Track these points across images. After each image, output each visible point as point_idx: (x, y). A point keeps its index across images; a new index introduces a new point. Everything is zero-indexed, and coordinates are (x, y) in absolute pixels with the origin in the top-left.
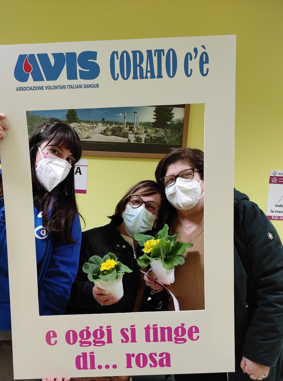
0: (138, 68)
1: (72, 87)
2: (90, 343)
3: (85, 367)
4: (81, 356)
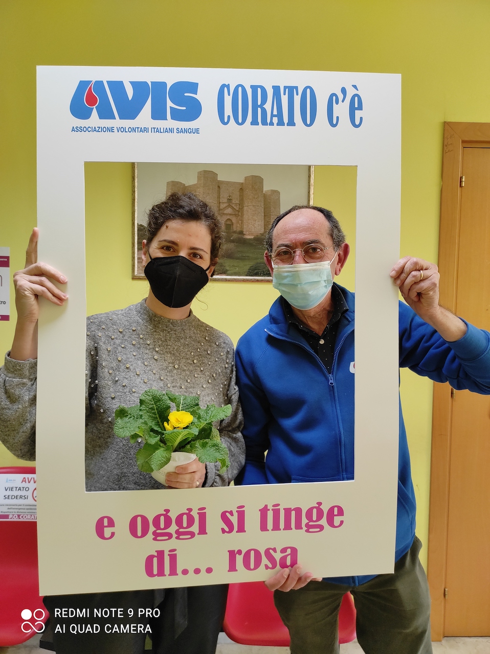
0: (259, 109)
1: (158, 131)
2: (170, 536)
3: (161, 573)
4: (155, 556)
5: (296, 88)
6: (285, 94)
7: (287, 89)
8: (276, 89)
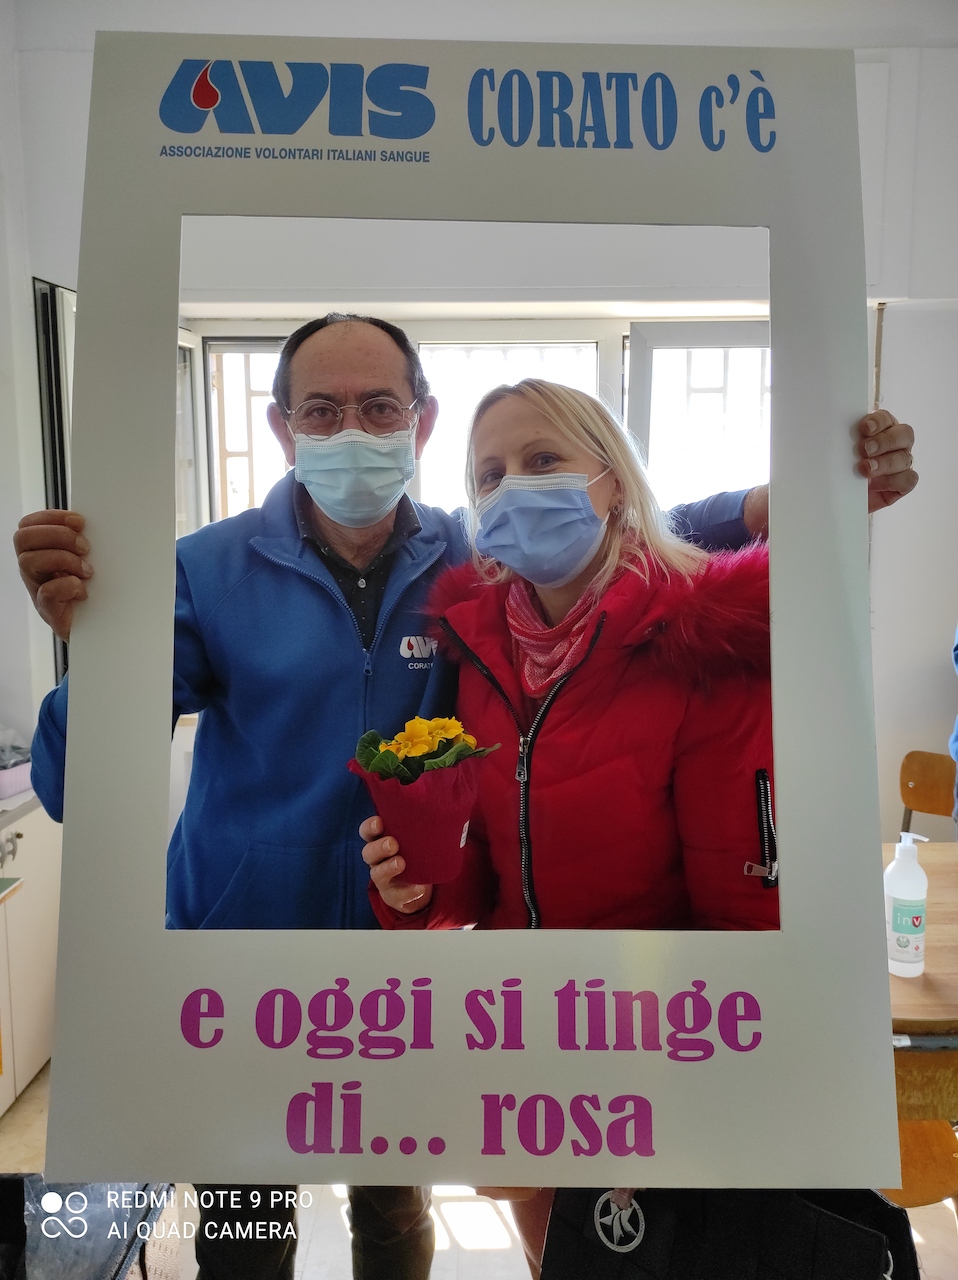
0: (556, 118)
1: (342, 155)
2: (347, 1046)
3: (323, 1146)
5: (634, 77)
6: (609, 87)
7: (614, 80)
8: (591, 79)
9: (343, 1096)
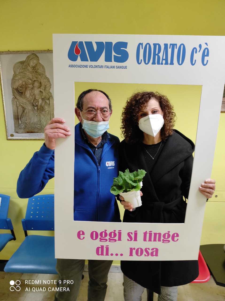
1: (107, 67)
2: (106, 240)
3: (102, 254)
4: (100, 248)
5: (176, 45)
6: (170, 48)
7: (171, 46)
8: (166, 45)
9: (106, 247)
